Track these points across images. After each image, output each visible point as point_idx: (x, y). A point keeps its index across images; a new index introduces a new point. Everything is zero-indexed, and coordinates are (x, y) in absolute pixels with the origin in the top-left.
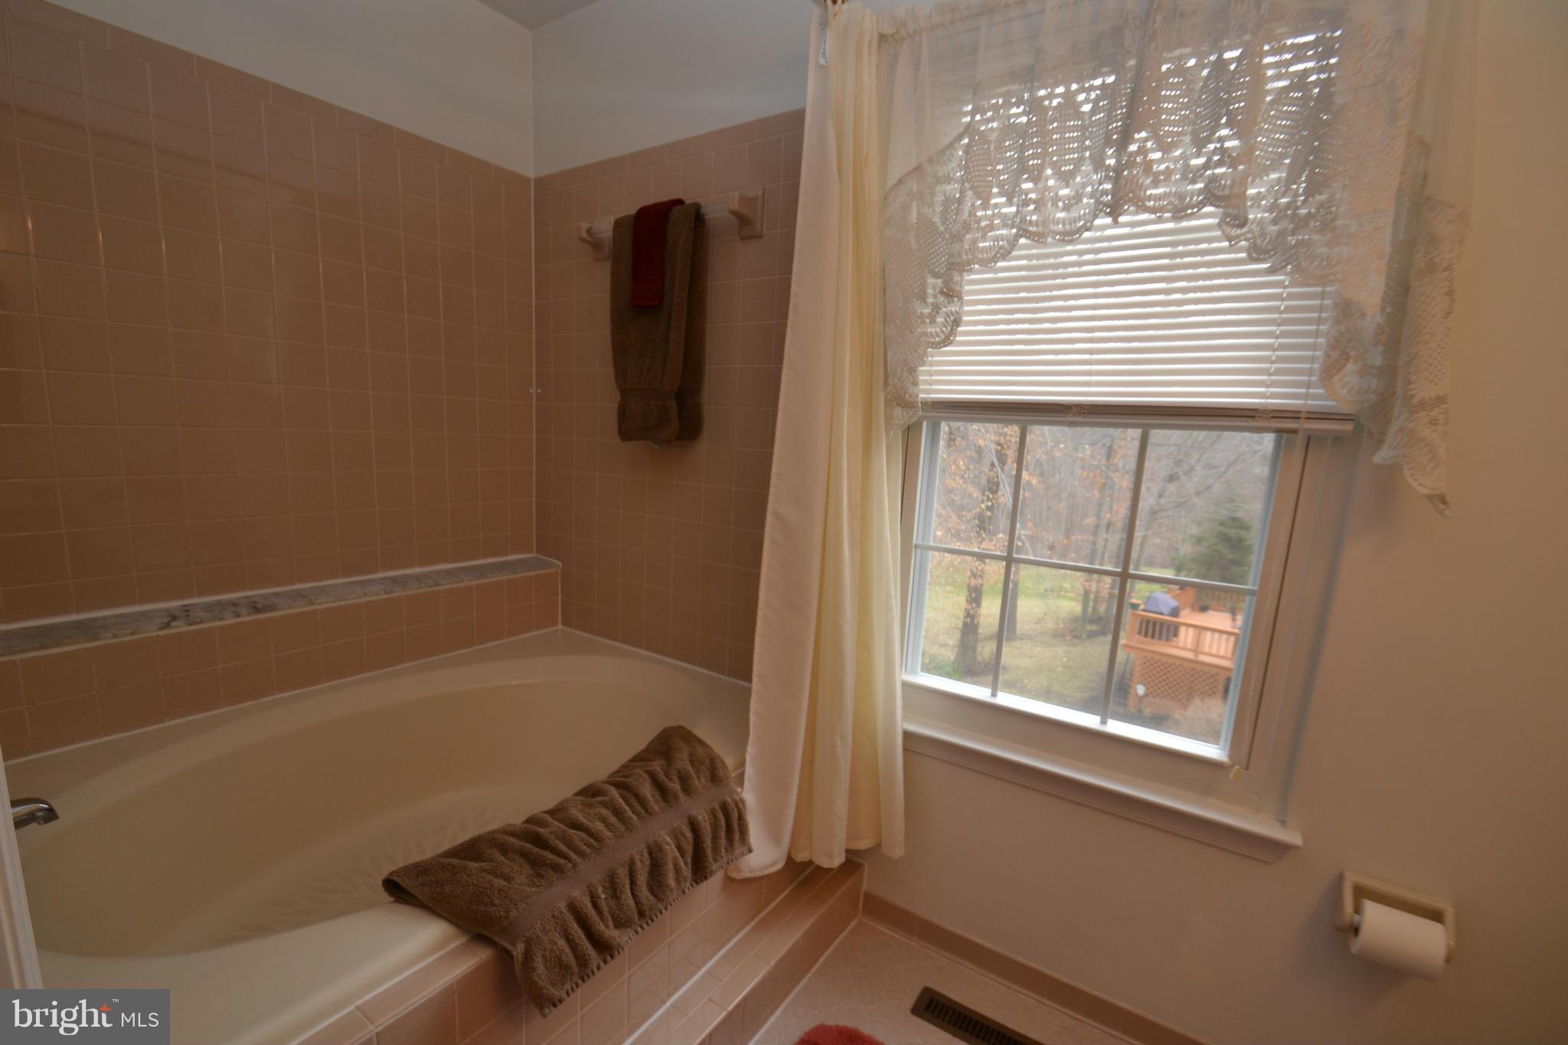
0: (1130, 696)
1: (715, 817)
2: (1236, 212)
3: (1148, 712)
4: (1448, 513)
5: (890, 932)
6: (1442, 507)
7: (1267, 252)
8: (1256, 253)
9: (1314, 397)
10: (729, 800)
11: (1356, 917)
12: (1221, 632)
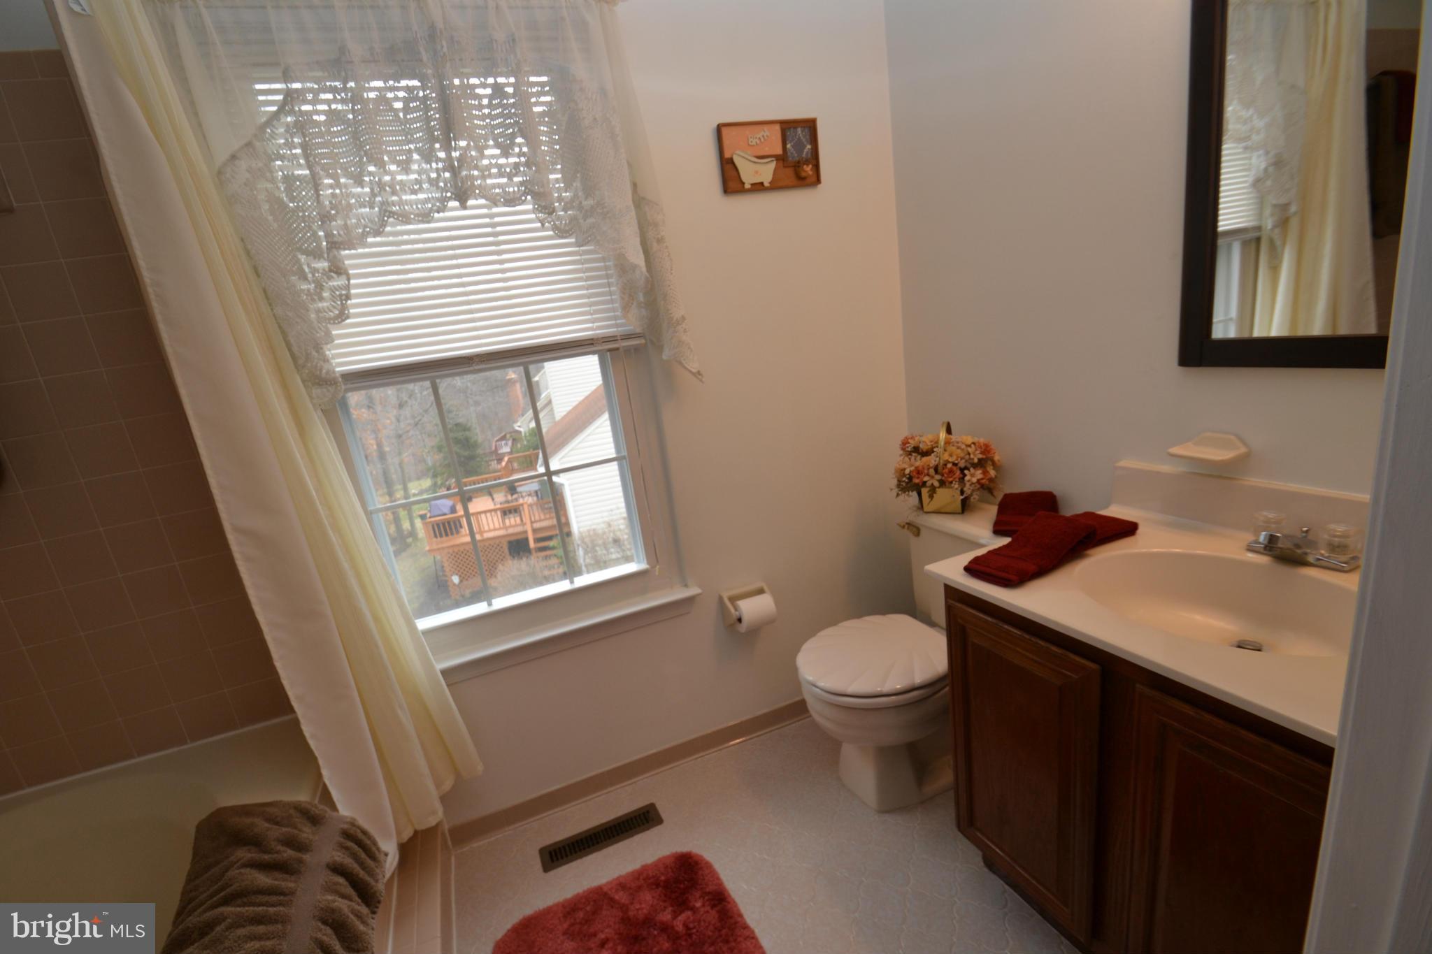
0: (450, 589)
1: (347, 848)
2: (543, 204)
3: (467, 593)
4: (703, 380)
5: (486, 841)
6: (700, 377)
7: (567, 232)
8: (561, 232)
9: (621, 325)
10: (346, 826)
11: (737, 613)
12: (490, 511)
